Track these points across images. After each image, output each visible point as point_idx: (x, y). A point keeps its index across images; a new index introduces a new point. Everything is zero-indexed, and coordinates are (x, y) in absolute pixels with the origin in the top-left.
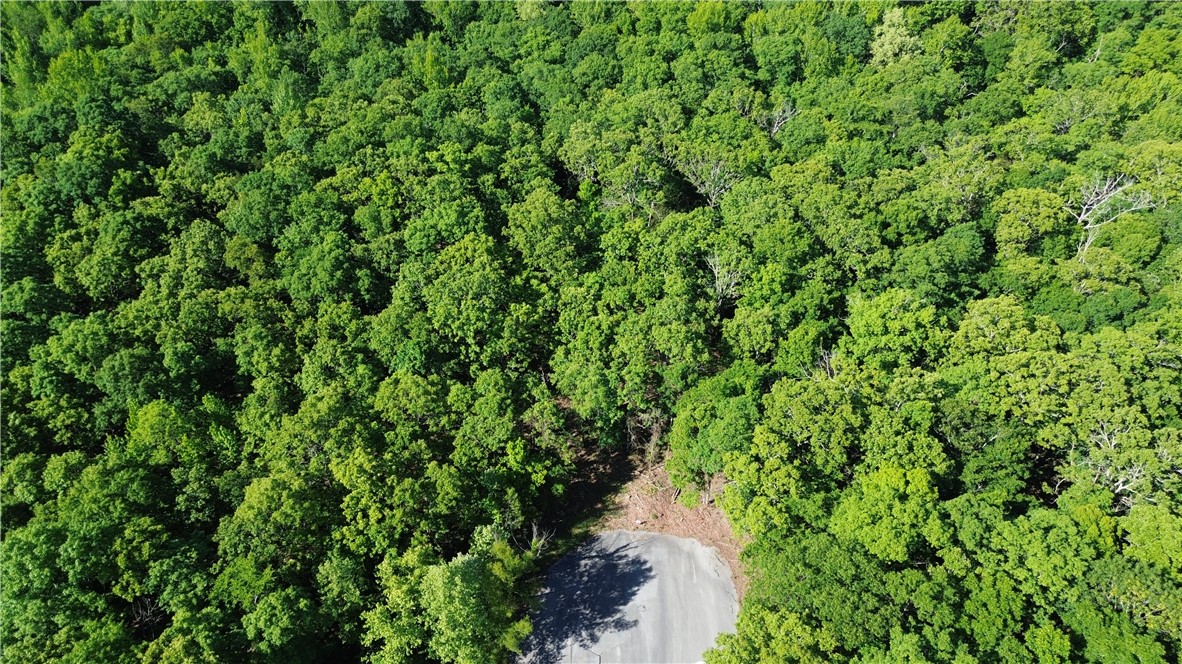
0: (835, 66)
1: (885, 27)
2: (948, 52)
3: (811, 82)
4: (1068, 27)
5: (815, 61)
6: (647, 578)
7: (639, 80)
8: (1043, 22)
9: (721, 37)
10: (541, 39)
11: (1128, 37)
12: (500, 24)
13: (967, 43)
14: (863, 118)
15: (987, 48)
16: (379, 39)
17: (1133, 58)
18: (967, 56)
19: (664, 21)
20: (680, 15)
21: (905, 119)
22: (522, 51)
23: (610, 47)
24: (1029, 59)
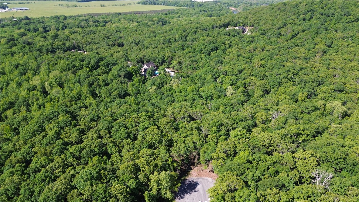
0: (219, 97)
1: (228, 90)
2: (242, 94)
3: (215, 100)
4: (265, 88)
5: (215, 96)
6: (199, 184)
7: (179, 101)
8: (260, 87)
9: (195, 92)
10: (156, 96)
11: (277, 89)
12: (145, 94)
13: (245, 92)
14: (227, 105)
15: (249, 93)
16: (118, 98)
17: (278, 93)
18: (246, 94)
19: (182, 91)
20: (185, 89)
21: (235, 104)
22: (152, 98)
23: (172, 96)
24: (258, 94)
